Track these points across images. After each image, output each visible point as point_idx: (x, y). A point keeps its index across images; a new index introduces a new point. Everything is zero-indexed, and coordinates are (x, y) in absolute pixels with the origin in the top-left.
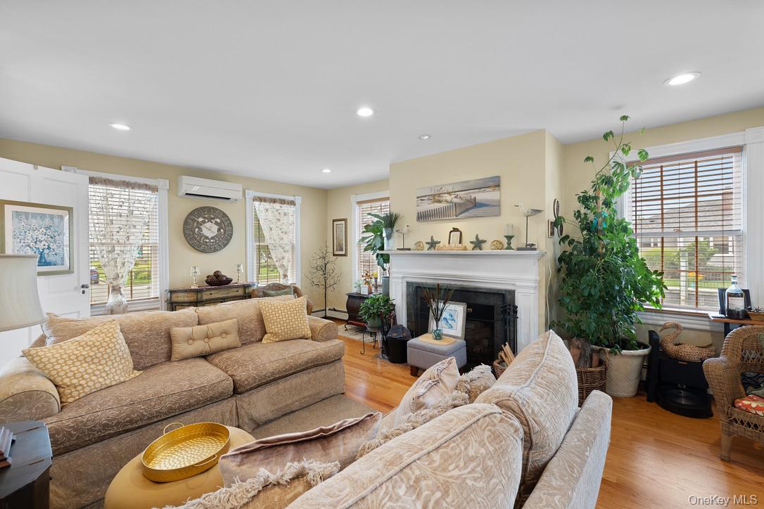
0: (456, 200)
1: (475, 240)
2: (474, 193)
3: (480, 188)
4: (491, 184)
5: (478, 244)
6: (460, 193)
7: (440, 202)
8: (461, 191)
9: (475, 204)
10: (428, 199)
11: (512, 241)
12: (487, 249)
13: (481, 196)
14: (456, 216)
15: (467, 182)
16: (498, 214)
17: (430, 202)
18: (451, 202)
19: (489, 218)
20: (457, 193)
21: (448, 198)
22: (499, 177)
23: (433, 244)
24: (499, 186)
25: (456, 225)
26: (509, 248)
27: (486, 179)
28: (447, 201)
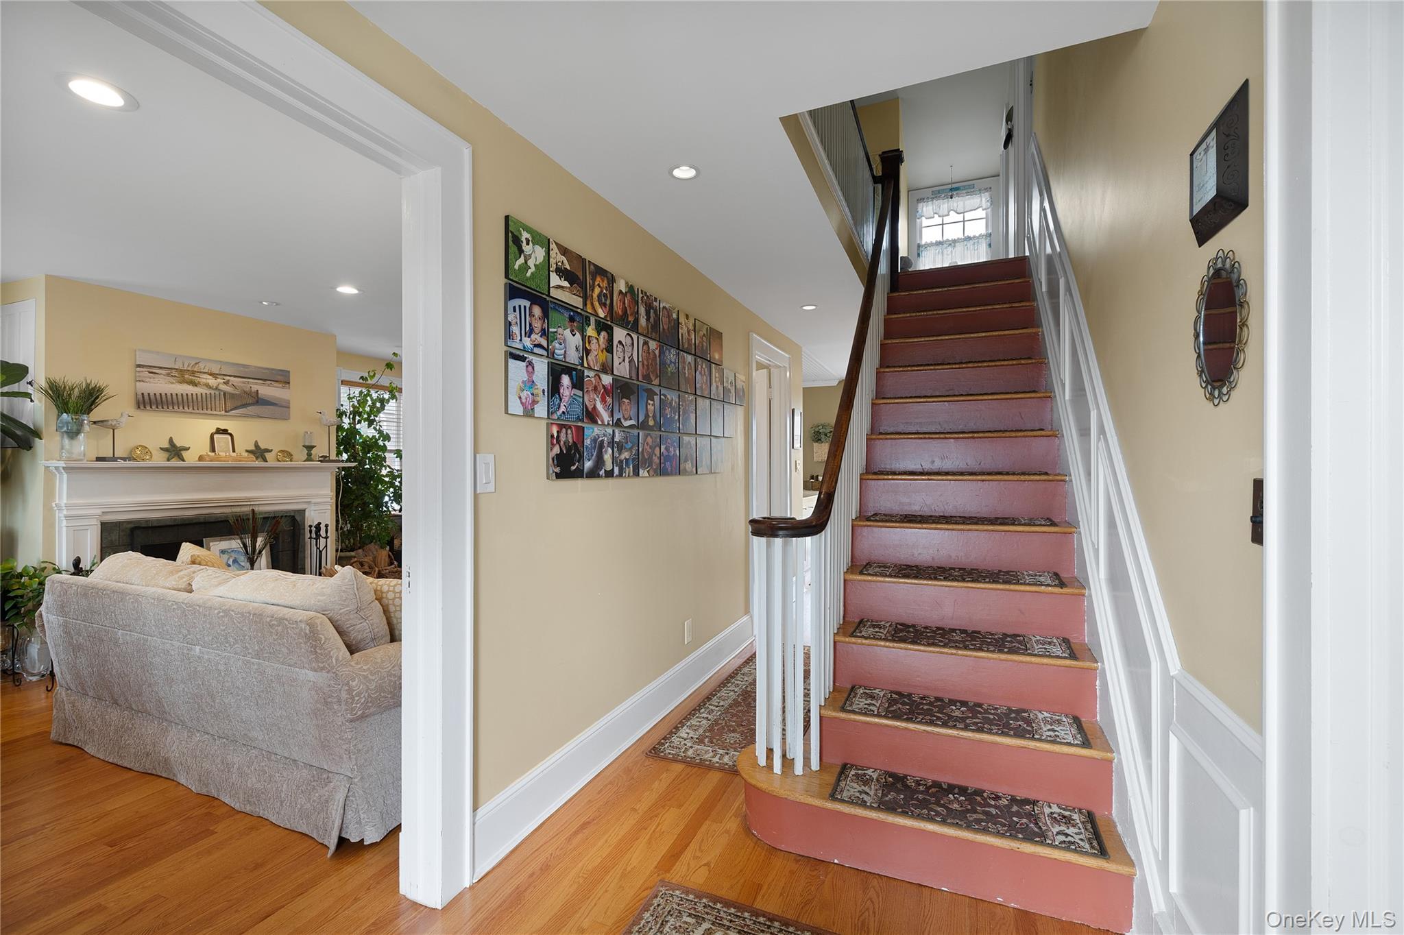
0: (224, 387)
1: (254, 448)
2: (256, 384)
3: (265, 380)
4: (279, 378)
5: (259, 452)
6: (232, 379)
7: (195, 384)
8: (235, 376)
9: (258, 400)
10: (168, 375)
11: (314, 451)
12: (271, 459)
13: (266, 391)
14: (226, 412)
15: (244, 366)
16: (286, 418)
17: (171, 379)
18: (216, 388)
19: (276, 421)
20: (228, 378)
21: (212, 381)
22: (289, 372)
23: (174, 451)
24: (289, 383)
25: (223, 424)
26: (309, 458)
27: (273, 369)
28: (207, 386)
